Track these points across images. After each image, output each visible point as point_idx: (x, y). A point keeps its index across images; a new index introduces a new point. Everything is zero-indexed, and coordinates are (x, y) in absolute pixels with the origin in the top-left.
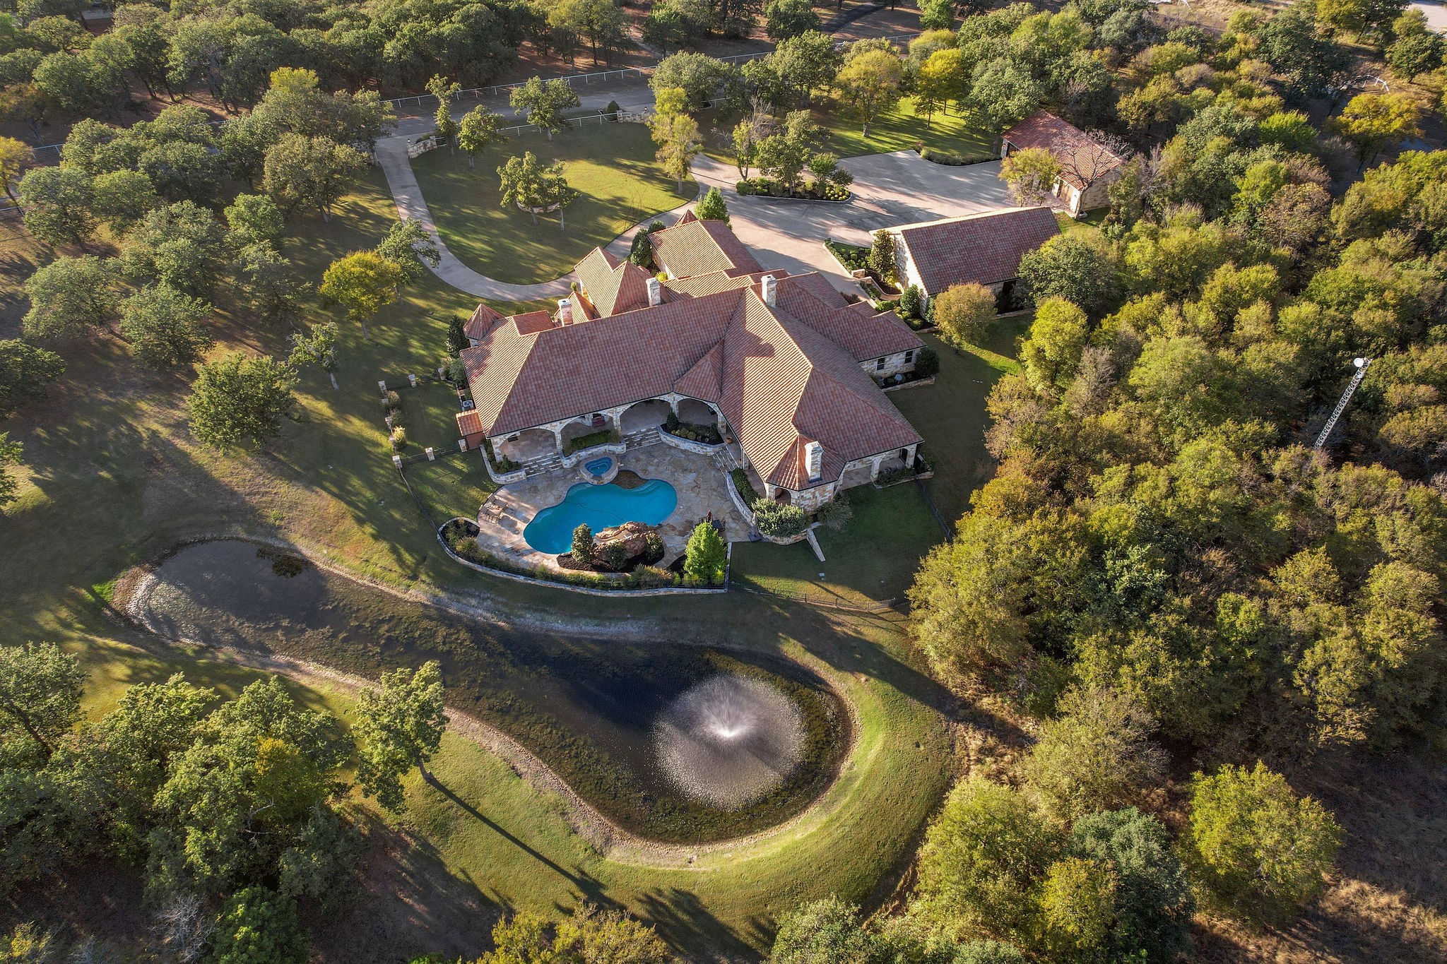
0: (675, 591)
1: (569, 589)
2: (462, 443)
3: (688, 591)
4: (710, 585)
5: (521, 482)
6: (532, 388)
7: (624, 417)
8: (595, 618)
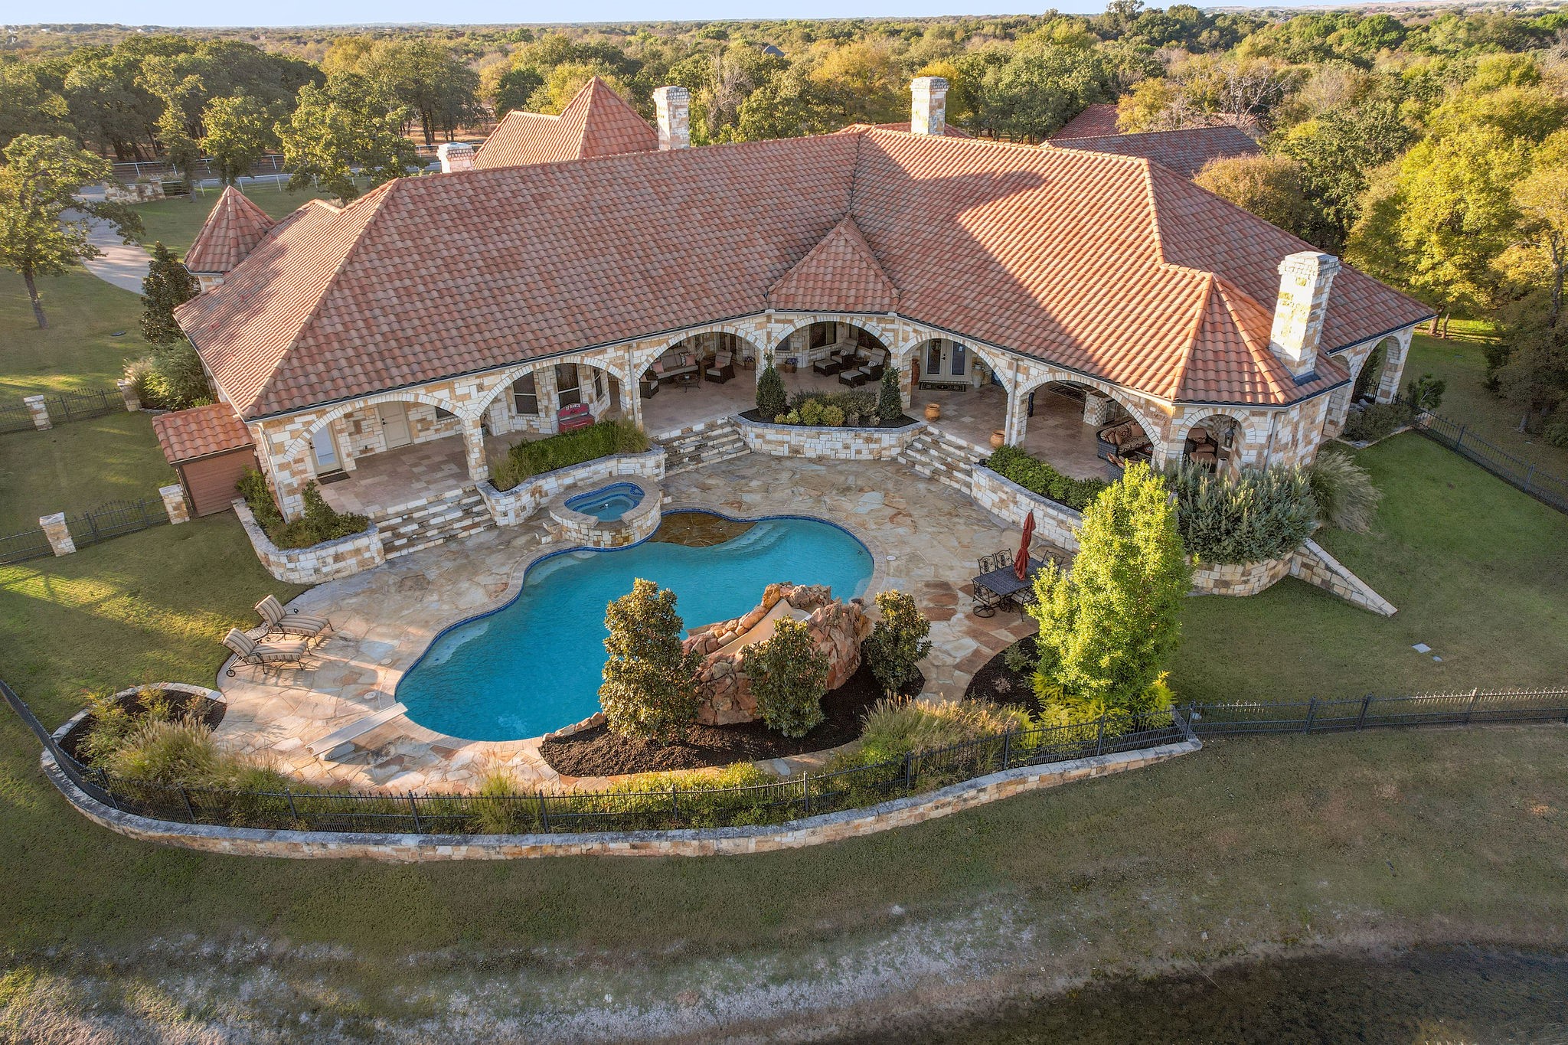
0: (1034, 777)
1: (620, 847)
2: (172, 496)
3: (1076, 770)
4: (1140, 734)
5: (368, 570)
6: (386, 295)
7: (652, 385)
8: (763, 946)
